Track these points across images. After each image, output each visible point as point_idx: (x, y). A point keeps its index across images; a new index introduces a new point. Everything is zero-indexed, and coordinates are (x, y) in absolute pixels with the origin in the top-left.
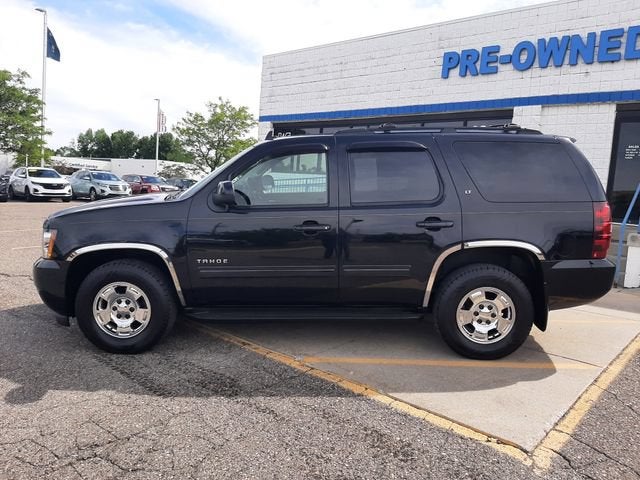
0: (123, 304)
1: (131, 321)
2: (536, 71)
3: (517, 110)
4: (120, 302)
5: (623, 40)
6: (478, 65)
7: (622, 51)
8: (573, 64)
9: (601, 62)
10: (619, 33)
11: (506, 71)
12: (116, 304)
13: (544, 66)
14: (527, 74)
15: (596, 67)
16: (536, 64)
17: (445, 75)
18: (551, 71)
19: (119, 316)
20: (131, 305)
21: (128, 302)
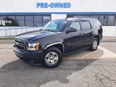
0: (52, 57)
1: (54, 60)
2: (54, 8)
3: (52, 14)
4: (51, 57)
5: (67, 4)
6: (44, 6)
7: (67, 6)
8: (60, 7)
9: (64, 7)
10: (66, 3)
11: (49, 7)
12: (50, 57)
13: (55, 7)
14: (53, 8)
15: (63, 8)
16: (54, 7)
17: (38, 7)
18: (57, 8)
19: (51, 60)
20: (53, 57)
21: (52, 56)
